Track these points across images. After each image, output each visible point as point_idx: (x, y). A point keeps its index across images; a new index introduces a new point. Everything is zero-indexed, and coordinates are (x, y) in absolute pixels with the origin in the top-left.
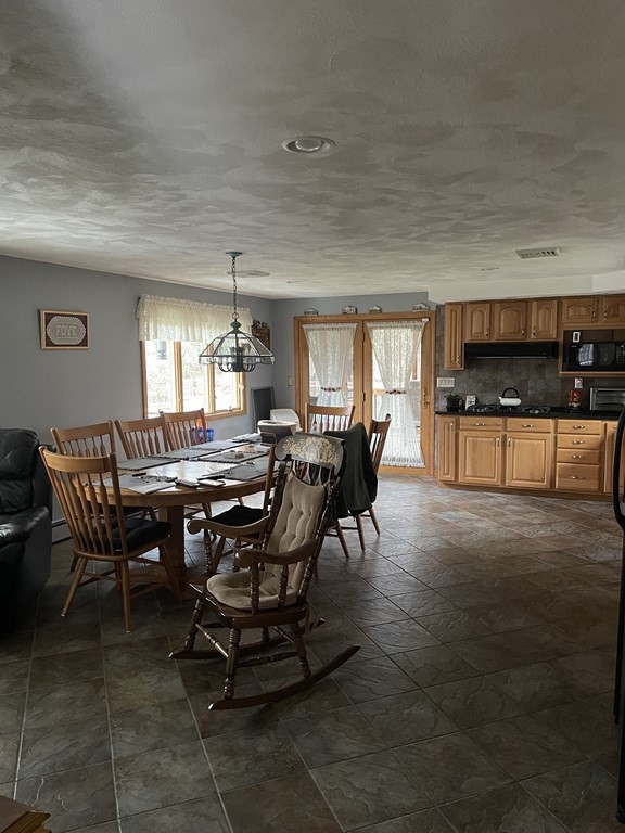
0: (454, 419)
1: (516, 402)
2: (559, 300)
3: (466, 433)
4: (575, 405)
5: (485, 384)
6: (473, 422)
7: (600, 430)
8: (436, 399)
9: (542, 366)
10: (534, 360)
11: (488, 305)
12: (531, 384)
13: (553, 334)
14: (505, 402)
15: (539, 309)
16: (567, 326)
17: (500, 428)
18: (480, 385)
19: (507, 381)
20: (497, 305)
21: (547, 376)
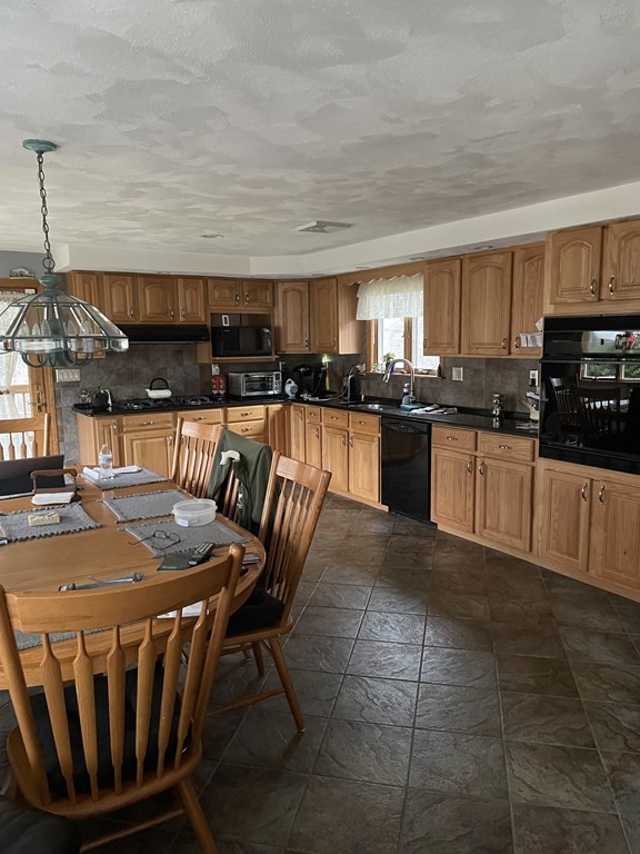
0: (114, 421)
1: (166, 393)
2: (205, 279)
3: (132, 436)
4: (222, 392)
5: (119, 375)
6: (138, 422)
7: (263, 415)
8: (57, 397)
9: (180, 352)
10: (171, 346)
11: (129, 278)
12: (170, 372)
13: (202, 318)
14: (153, 394)
15: (185, 288)
16: (214, 309)
17: (171, 425)
18: (113, 376)
19: (144, 370)
20: (140, 280)
21: (186, 363)
